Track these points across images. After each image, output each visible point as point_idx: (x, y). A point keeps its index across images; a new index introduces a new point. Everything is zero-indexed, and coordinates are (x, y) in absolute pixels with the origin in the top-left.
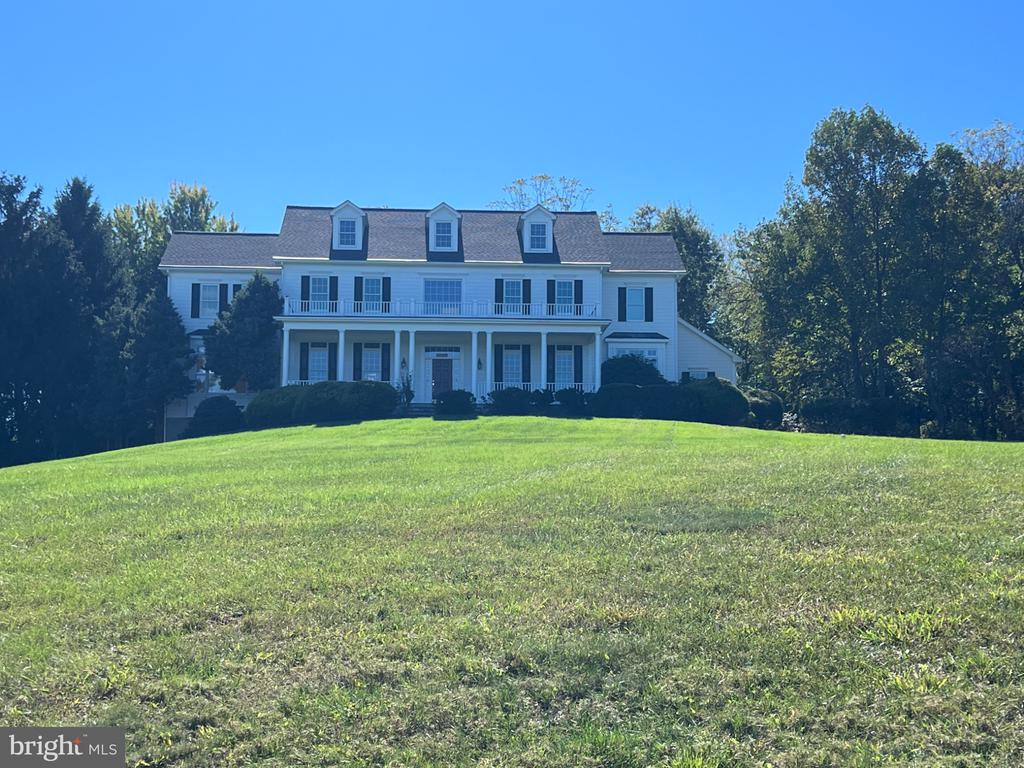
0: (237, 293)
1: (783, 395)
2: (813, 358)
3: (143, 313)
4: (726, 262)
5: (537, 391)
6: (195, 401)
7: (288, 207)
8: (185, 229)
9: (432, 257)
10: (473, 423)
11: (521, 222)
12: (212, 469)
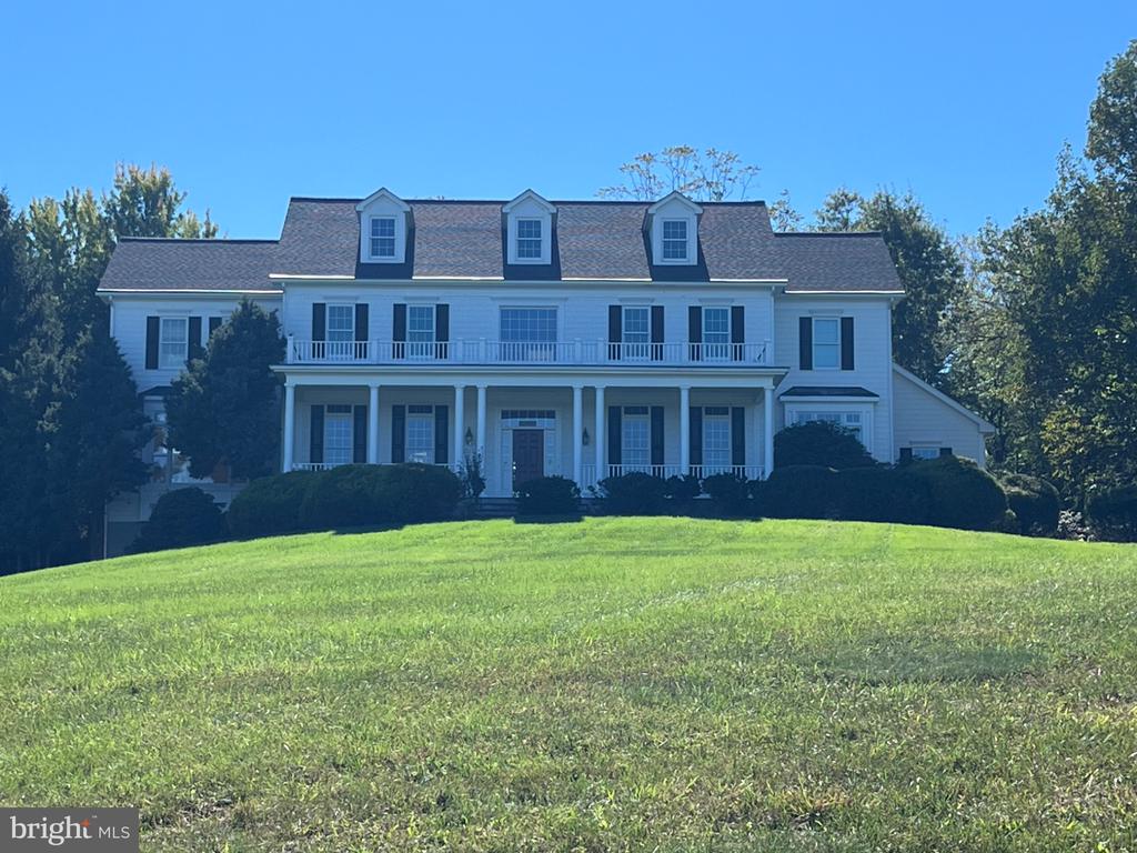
0: (214, 332)
1: (1059, 483)
2: (1105, 425)
3: (72, 361)
4: (967, 278)
5: (675, 477)
6: (152, 494)
7: (293, 199)
8: (136, 234)
9: (512, 272)
10: (575, 527)
11: (648, 219)
12: (181, 593)
